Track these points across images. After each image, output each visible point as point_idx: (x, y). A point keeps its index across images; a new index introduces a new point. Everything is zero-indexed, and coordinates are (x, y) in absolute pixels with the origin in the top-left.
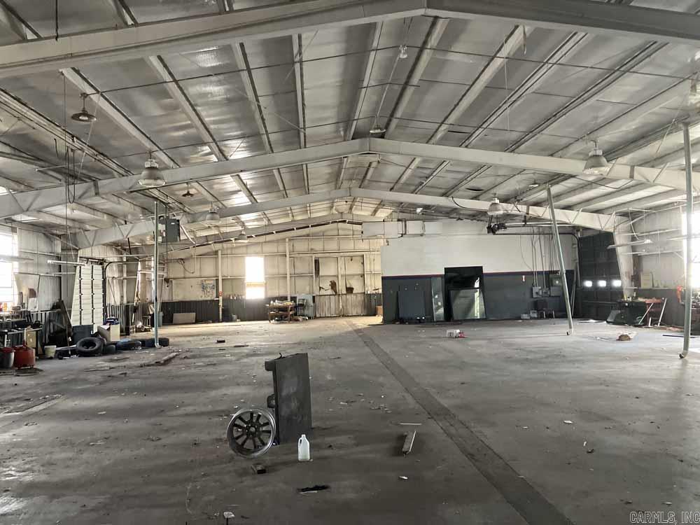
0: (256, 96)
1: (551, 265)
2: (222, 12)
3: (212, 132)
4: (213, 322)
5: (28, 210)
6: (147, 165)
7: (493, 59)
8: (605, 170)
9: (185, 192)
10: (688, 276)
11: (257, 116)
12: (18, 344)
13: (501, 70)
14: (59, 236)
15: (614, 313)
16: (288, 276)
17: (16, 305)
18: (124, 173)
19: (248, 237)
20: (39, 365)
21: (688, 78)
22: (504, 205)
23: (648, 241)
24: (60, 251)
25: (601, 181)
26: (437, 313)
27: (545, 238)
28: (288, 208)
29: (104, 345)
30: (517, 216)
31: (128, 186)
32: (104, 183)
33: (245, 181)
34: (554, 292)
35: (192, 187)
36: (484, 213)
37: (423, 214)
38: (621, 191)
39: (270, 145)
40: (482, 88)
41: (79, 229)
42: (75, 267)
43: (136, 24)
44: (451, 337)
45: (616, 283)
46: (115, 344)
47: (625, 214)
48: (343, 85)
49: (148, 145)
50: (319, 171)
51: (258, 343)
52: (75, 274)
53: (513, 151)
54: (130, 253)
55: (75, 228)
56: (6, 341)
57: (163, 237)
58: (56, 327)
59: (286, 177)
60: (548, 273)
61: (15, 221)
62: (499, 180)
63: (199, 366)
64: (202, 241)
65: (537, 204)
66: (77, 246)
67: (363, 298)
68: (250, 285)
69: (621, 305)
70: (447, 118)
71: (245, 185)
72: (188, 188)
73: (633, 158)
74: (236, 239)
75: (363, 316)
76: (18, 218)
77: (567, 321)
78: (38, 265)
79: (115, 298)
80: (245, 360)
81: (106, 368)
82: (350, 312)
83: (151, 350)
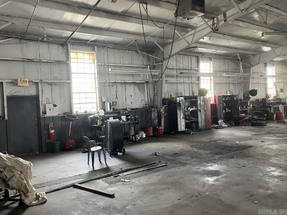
5: (280, 55)
12: (277, 111)
17: (275, 95)
56: (272, 109)
78: (284, 78)
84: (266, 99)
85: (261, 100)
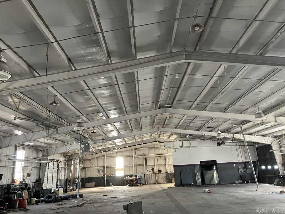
0: (121, 94)
1: (246, 159)
2: (108, 64)
3: (104, 108)
4: (102, 186)
5: (30, 141)
6: (78, 121)
7: (213, 77)
8: (264, 118)
9: (92, 131)
11: (121, 101)
12: (20, 198)
13: (216, 81)
14: (41, 151)
15: (277, 181)
16: (134, 165)
17: (21, 181)
18: (68, 125)
19: (117, 149)
20: (28, 207)
22: (223, 134)
24: (41, 157)
25: (263, 123)
26: (198, 181)
27: (242, 147)
28: (133, 137)
29: (56, 198)
30: (229, 138)
31: (69, 130)
32: (60, 129)
33: (116, 126)
34: (248, 171)
35: (96, 129)
36: (215, 137)
37: (189, 138)
38: (272, 127)
39: (126, 112)
40: (210, 88)
41: (49, 147)
42: (47, 163)
43: (76, 70)
44: (205, 192)
45: (276, 167)
46: (61, 197)
47: (275, 137)
48: (154, 89)
49: (78, 113)
50: (146, 121)
51: (121, 196)
52: (46, 166)
53: (224, 112)
54: (69, 157)
55: (48, 147)
56: (16, 196)
57: (83, 150)
58: (36, 190)
59: (133, 124)
60: (245, 163)
61: (24, 145)
62: (220, 123)
63: (96, 207)
64: (98, 151)
65: (237, 133)
66: (48, 155)
67: (166, 175)
68: (118, 170)
69: (279, 177)
70: (196, 100)
71: (116, 128)
72: (93, 130)
73: (275, 114)
74: (112, 150)
75: (166, 183)
76: (26, 144)
77: (256, 185)
78: (32, 163)
79: (62, 177)
80: (116, 204)
81: (56, 209)
82: (161, 181)
83: (76, 199)
84: (11, 184)
85: (5, 185)
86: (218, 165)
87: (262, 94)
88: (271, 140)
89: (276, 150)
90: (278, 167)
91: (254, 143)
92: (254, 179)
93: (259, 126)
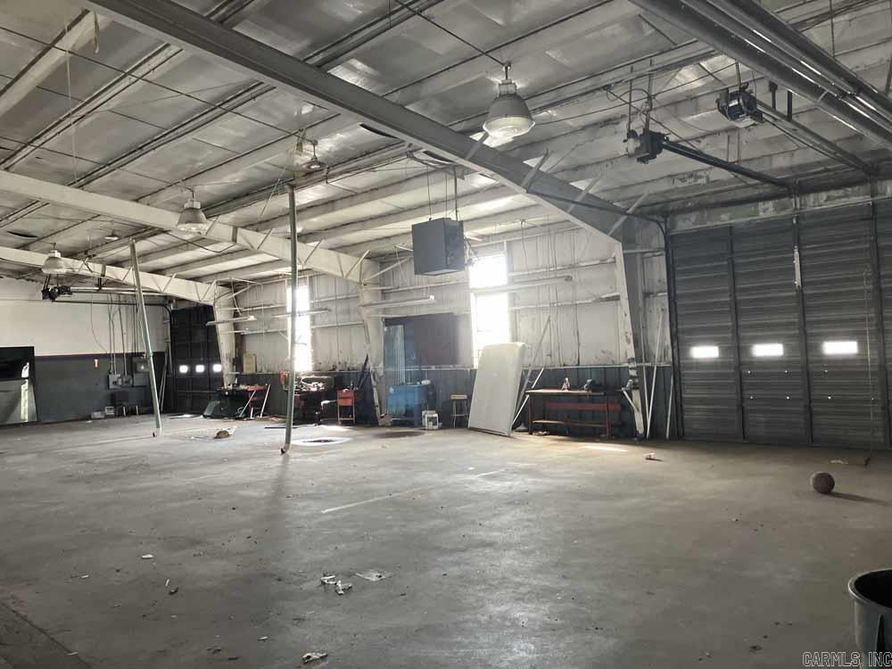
1: (135, 345)
7: (49, 48)
8: (204, 227)
10: (292, 359)
13: (61, 67)
15: (213, 404)
21: (294, 134)
22: (69, 261)
23: (252, 318)
25: (199, 241)
27: (127, 308)
30: (89, 277)
34: (138, 380)
36: (36, 270)
38: (223, 256)
45: (217, 368)
47: (227, 285)
53: (80, 187)
60: (131, 356)
62: (61, 225)
65: (117, 263)
69: (221, 395)
73: (236, 218)
77: (155, 418)
86: (37, 363)
87: (210, 152)
88: (215, 294)
89: (223, 322)
90: (223, 369)
91: (166, 297)
92: (151, 404)
93: (187, 250)
